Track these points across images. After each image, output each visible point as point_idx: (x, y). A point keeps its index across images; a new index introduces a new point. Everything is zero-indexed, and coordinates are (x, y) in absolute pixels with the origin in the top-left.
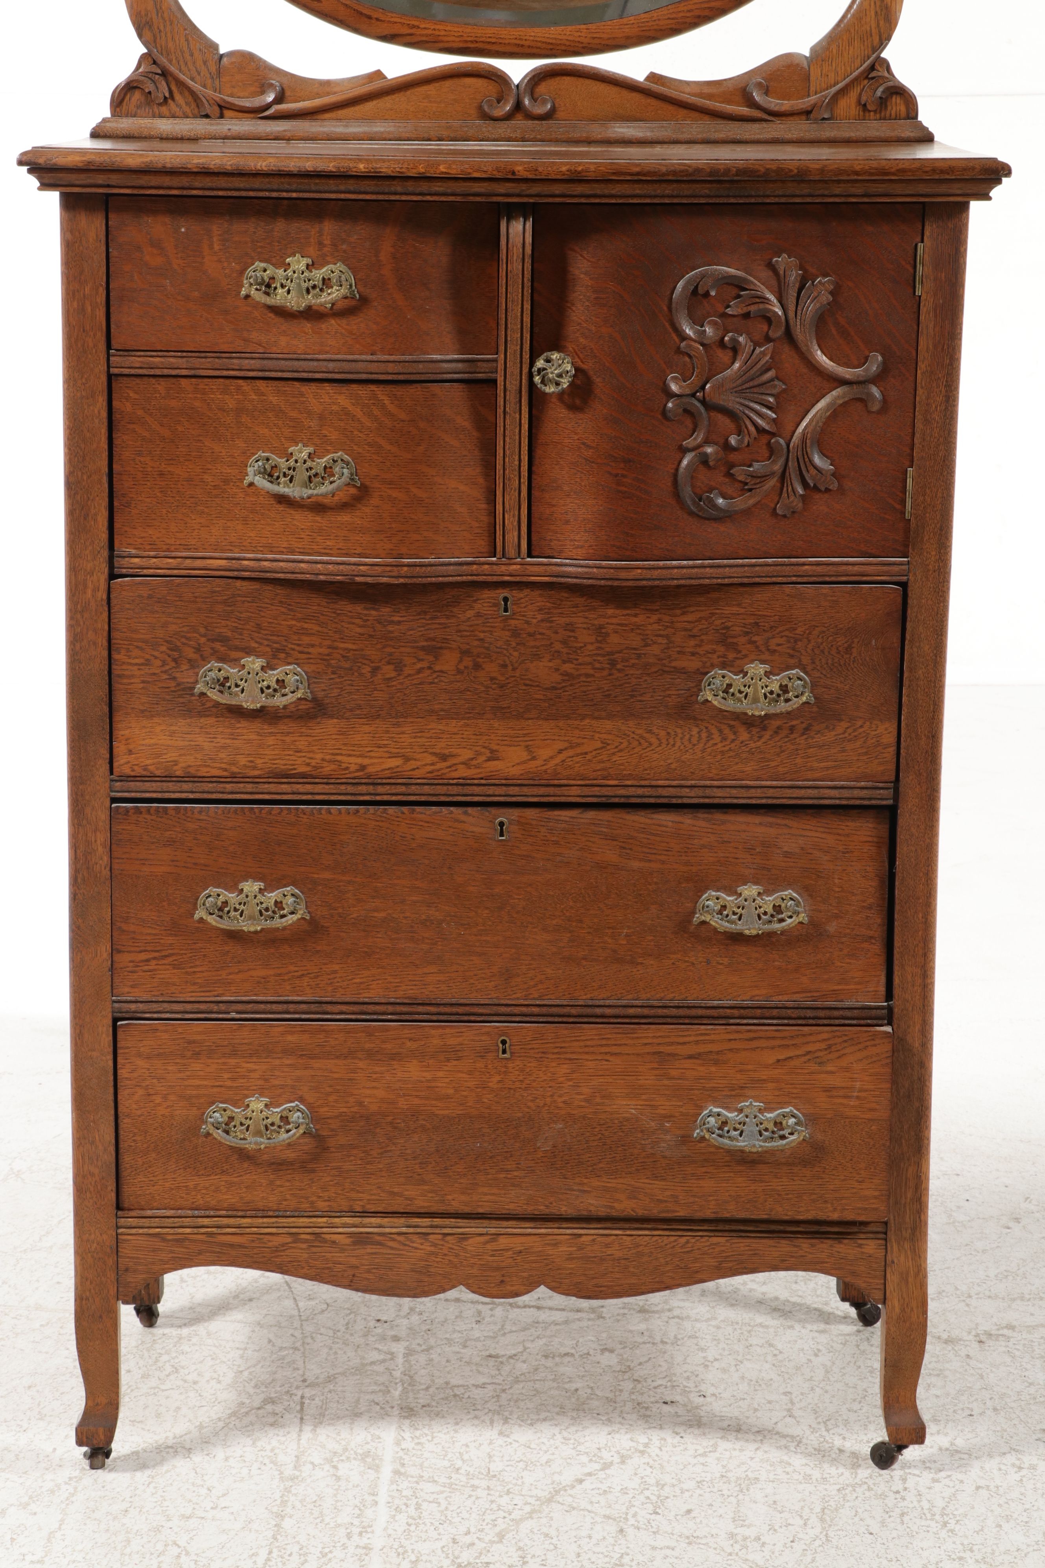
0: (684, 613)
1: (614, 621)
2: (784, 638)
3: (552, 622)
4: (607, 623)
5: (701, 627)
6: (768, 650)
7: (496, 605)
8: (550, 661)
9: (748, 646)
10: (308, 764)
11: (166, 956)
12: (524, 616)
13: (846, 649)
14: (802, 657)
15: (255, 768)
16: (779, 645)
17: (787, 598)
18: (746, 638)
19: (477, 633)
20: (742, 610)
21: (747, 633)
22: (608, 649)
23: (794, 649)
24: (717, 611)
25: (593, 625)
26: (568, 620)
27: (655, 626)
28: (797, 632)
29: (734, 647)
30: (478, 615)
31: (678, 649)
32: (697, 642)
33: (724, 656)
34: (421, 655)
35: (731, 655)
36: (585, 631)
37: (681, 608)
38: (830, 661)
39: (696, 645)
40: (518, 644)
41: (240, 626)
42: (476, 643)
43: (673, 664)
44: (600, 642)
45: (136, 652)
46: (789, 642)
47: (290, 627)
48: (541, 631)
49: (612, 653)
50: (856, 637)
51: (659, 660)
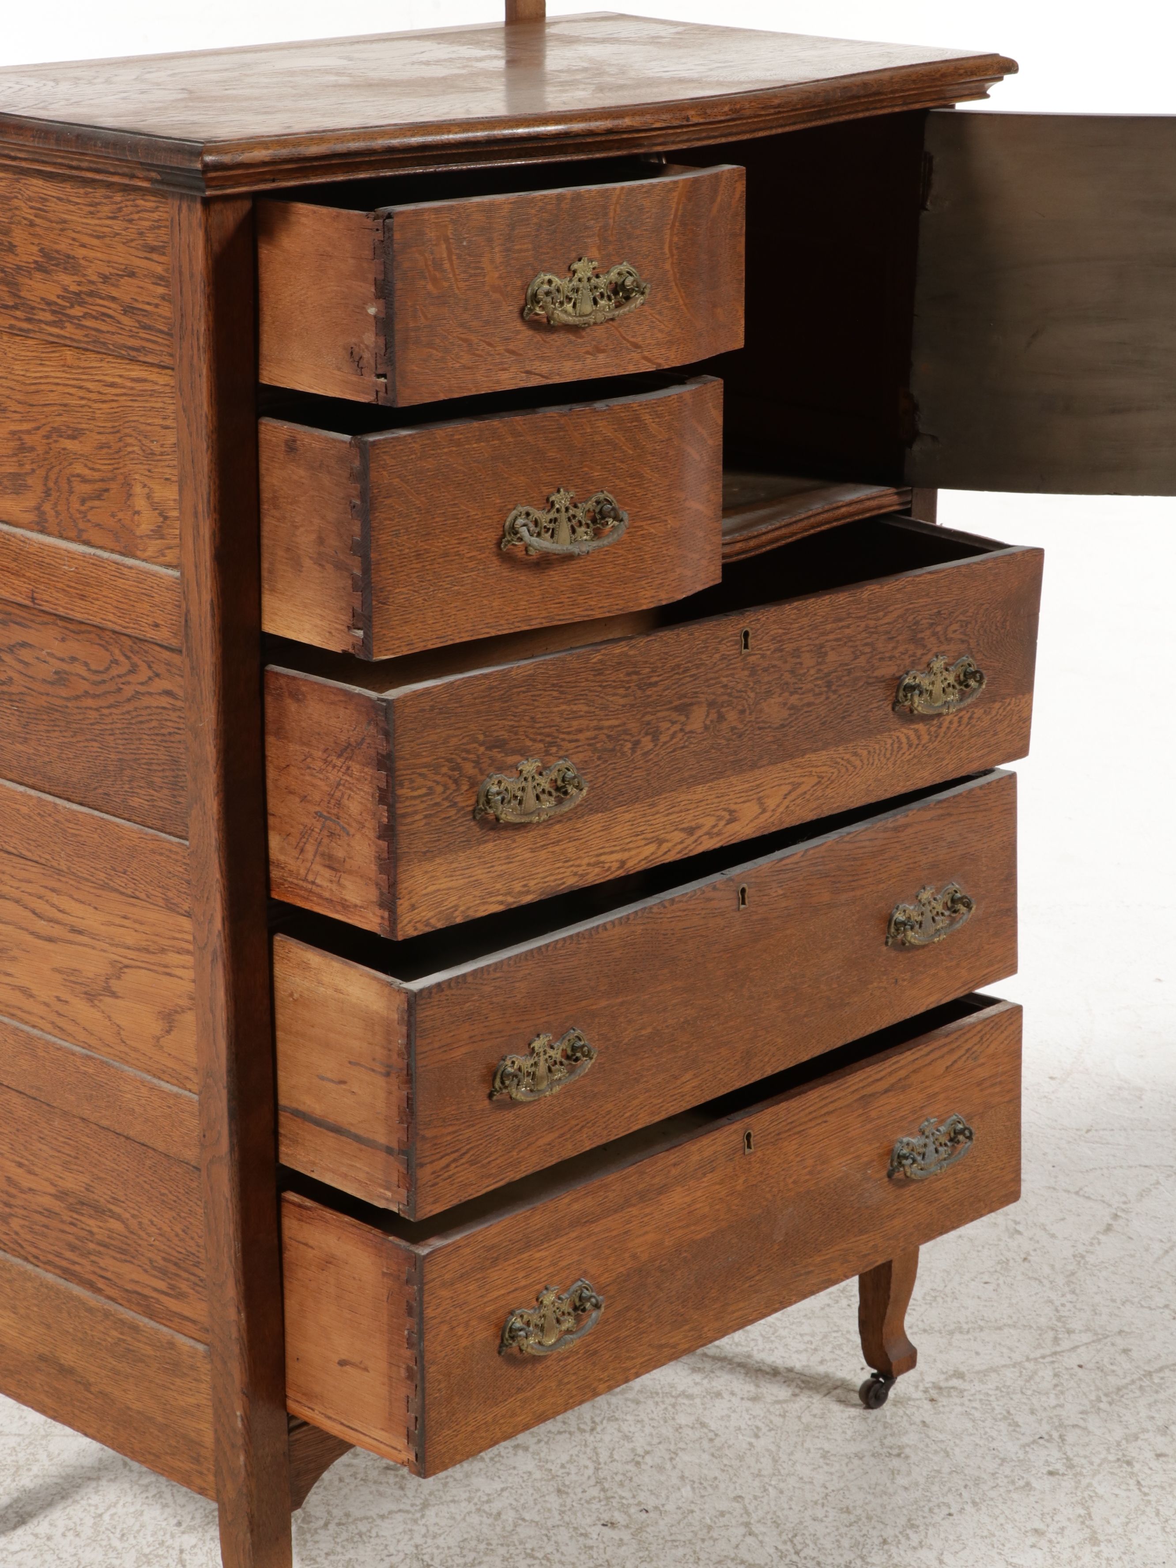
0: (884, 615)
1: (831, 637)
2: (958, 624)
3: (782, 651)
4: (827, 641)
5: (898, 626)
6: (946, 639)
7: (739, 642)
8: (780, 695)
9: (931, 639)
10: (575, 874)
11: (464, 1154)
12: (761, 649)
13: (1003, 623)
14: (970, 641)
15: (528, 892)
16: (952, 632)
17: (962, 579)
18: (930, 630)
19: (721, 679)
20: (928, 601)
21: (932, 625)
22: (825, 671)
23: (964, 633)
24: (910, 607)
25: (814, 646)
26: (796, 645)
27: (862, 635)
28: (968, 614)
29: (923, 642)
30: (723, 658)
31: (879, 656)
32: (892, 645)
33: (913, 655)
34: (674, 716)
35: (918, 653)
36: (807, 655)
37: (885, 609)
38: (991, 640)
39: (892, 648)
40: (755, 683)
41: (516, 724)
42: (720, 691)
43: (875, 674)
44: (820, 664)
45: (420, 781)
46: (962, 626)
47: (561, 713)
48: (773, 663)
49: (828, 674)
50: (1010, 609)
51: (864, 672)
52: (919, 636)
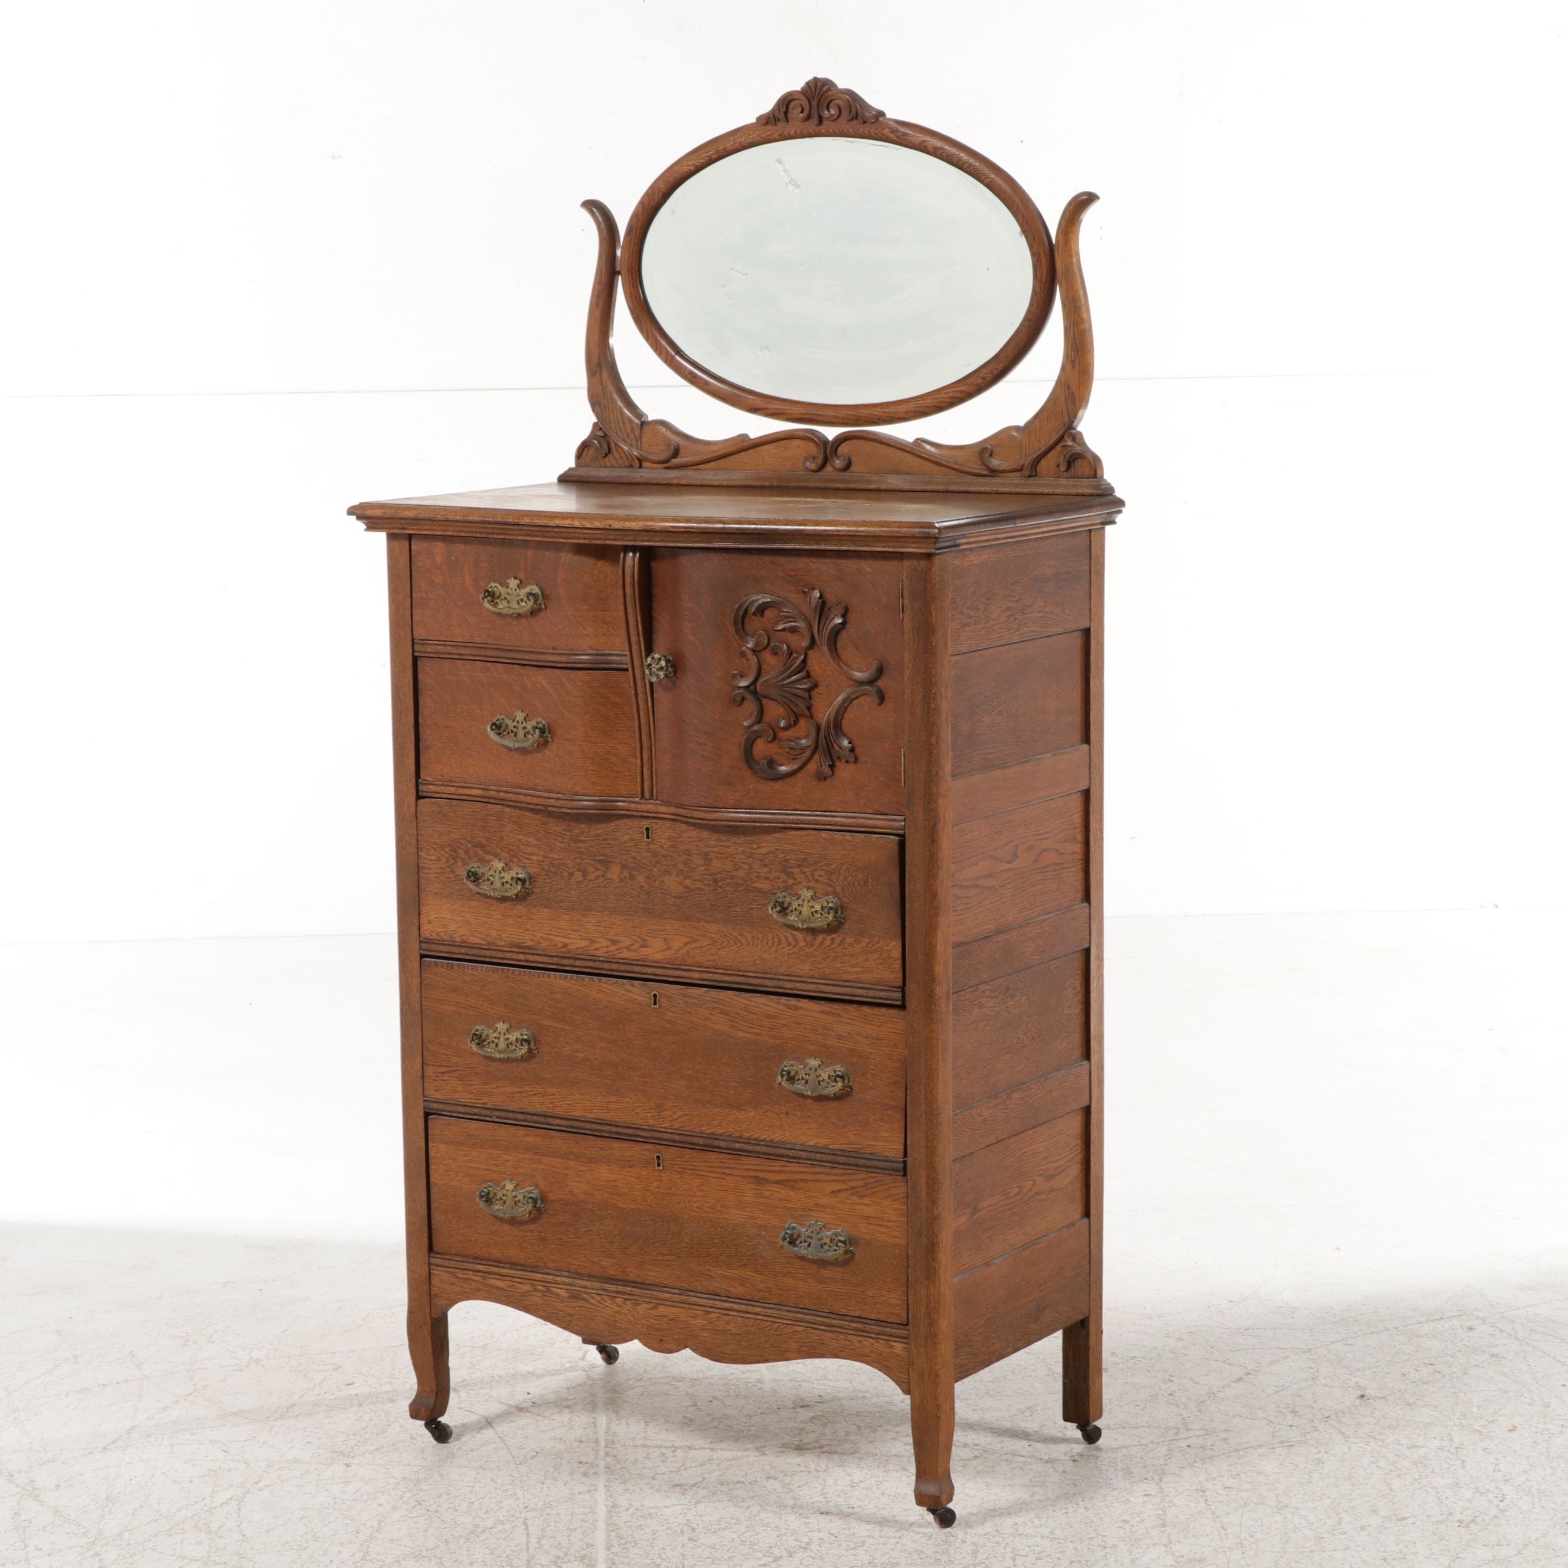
0: (759, 847)
1: (715, 850)
2: (823, 871)
4: (711, 851)
5: (771, 859)
6: (813, 879)
7: (642, 833)
8: (676, 876)
9: (801, 875)
10: (533, 940)
12: (658, 842)
13: (864, 882)
14: (836, 886)
15: (501, 940)
16: (820, 876)
17: (823, 841)
18: (799, 869)
19: (630, 852)
20: (796, 848)
21: (799, 866)
22: (712, 871)
23: (830, 879)
24: (780, 848)
25: (703, 852)
26: (685, 847)
27: (741, 856)
28: (831, 867)
29: (790, 875)
30: (631, 840)
31: (756, 874)
32: (768, 870)
33: (786, 882)
34: (598, 865)
35: (790, 882)
36: (697, 856)
37: (757, 844)
38: (854, 891)
40: (656, 862)
41: (491, 837)
42: (631, 860)
43: (754, 885)
44: (707, 865)
45: (432, 852)
46: (827, 874)
47: (520, 840)
48: (670, 854)
49: (715, 874)
50: (870, 873)
51: (744, 881)
52: (789, 870)
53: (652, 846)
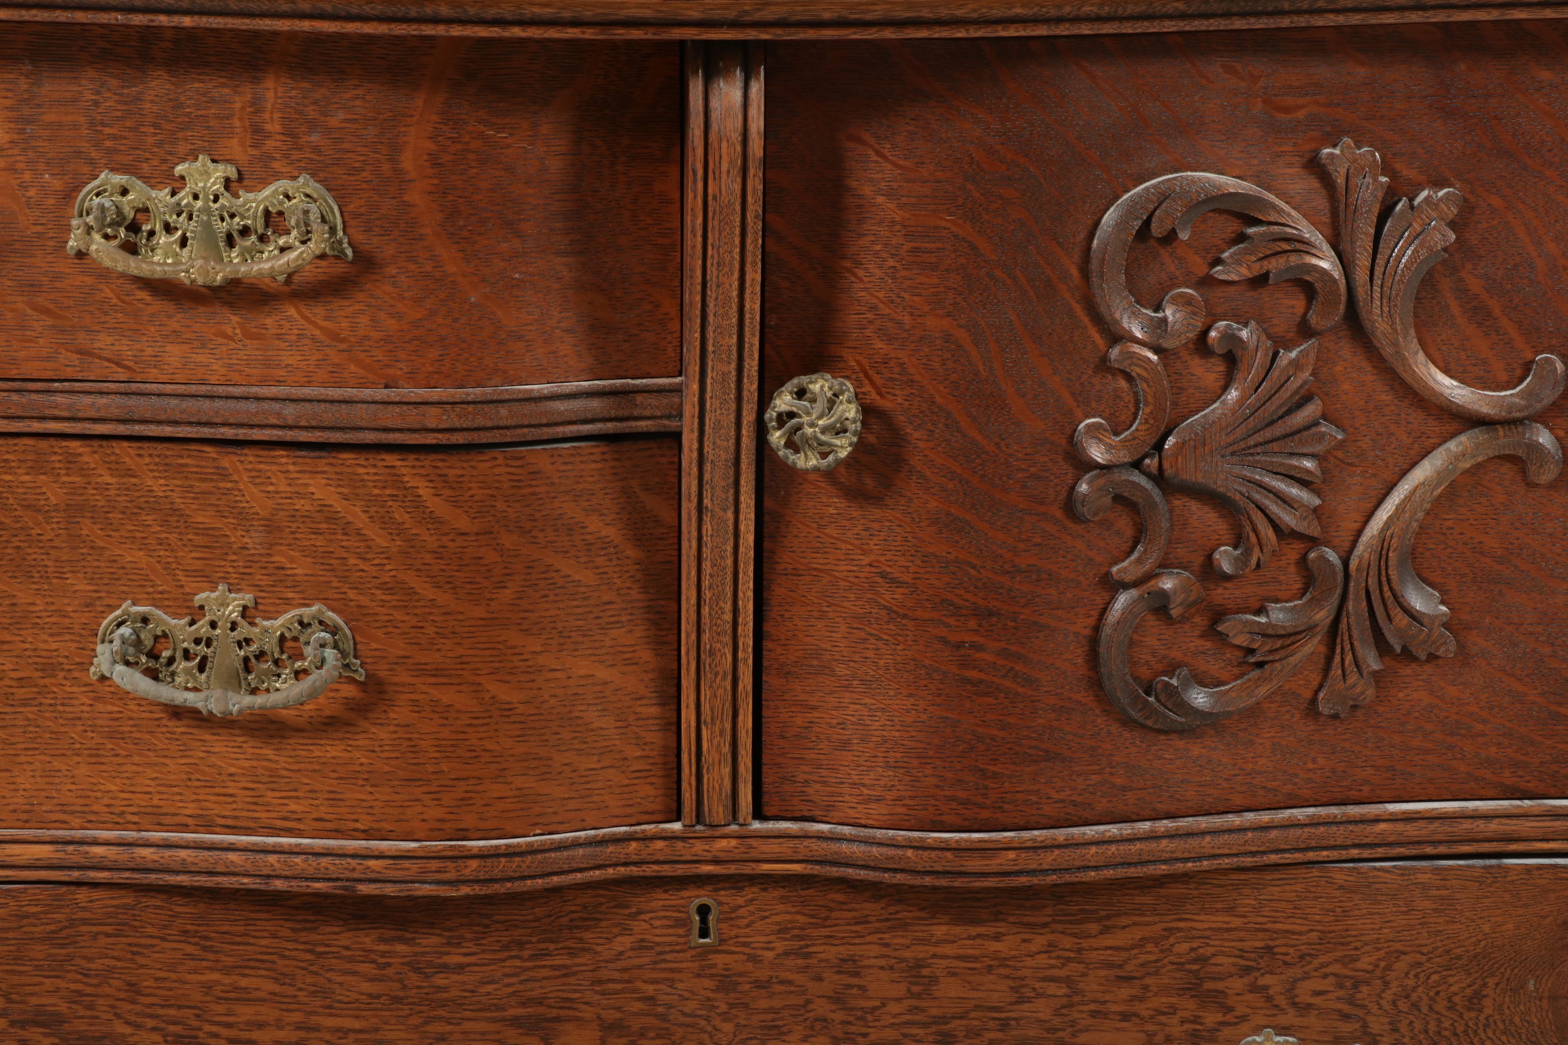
0: (1105, 932)
1: (948, 950)
2: (1331, 979)
3: (808, 955)
4: (934, 956)
5: (1143, 958)
6: (1294, 1004)
7: (684, 923)
9: (1250, 997)
12: (744, 944)
13: (1470, 1000)
14: (1370, 1019)
16: (1317, 994)
17: (1337, 893)
18: (1246, 980)
19: (639, 984)
20: (1237, 922)
21: (1247, 970)
22: (934, 1012)
23: (1351, 1001)
24: (1181, 925)
25: (902, 960)
26: (844, 951)
27: (1041, 960)
28: (1359, 965)
30: (641, 946)
31: (1092, 1007)
32: (1133, 992)
33: (1196, 1020)
35: (1211, 1018)
36: (883, 974)
37: (1099, 920)
38: (1432, 1027)
39: (1133, 998)
40: (732, 1006)
41: (89, 990)
42: (638, 1006)
44: (918, 996)
46: (1341, 987)
47: (208, 987)
48: (784, 975)
49: (943, 1020)
50: (1492, 975)
51: (1048, 1030)
52: (1208, 985)
53: (720, 959)
